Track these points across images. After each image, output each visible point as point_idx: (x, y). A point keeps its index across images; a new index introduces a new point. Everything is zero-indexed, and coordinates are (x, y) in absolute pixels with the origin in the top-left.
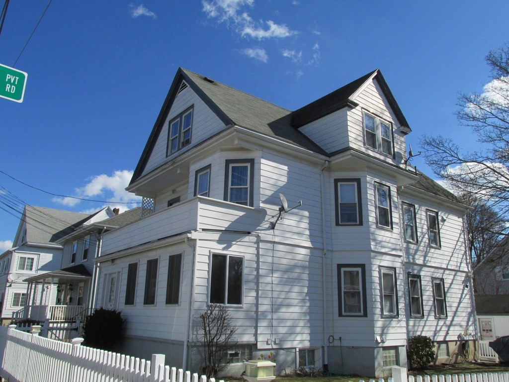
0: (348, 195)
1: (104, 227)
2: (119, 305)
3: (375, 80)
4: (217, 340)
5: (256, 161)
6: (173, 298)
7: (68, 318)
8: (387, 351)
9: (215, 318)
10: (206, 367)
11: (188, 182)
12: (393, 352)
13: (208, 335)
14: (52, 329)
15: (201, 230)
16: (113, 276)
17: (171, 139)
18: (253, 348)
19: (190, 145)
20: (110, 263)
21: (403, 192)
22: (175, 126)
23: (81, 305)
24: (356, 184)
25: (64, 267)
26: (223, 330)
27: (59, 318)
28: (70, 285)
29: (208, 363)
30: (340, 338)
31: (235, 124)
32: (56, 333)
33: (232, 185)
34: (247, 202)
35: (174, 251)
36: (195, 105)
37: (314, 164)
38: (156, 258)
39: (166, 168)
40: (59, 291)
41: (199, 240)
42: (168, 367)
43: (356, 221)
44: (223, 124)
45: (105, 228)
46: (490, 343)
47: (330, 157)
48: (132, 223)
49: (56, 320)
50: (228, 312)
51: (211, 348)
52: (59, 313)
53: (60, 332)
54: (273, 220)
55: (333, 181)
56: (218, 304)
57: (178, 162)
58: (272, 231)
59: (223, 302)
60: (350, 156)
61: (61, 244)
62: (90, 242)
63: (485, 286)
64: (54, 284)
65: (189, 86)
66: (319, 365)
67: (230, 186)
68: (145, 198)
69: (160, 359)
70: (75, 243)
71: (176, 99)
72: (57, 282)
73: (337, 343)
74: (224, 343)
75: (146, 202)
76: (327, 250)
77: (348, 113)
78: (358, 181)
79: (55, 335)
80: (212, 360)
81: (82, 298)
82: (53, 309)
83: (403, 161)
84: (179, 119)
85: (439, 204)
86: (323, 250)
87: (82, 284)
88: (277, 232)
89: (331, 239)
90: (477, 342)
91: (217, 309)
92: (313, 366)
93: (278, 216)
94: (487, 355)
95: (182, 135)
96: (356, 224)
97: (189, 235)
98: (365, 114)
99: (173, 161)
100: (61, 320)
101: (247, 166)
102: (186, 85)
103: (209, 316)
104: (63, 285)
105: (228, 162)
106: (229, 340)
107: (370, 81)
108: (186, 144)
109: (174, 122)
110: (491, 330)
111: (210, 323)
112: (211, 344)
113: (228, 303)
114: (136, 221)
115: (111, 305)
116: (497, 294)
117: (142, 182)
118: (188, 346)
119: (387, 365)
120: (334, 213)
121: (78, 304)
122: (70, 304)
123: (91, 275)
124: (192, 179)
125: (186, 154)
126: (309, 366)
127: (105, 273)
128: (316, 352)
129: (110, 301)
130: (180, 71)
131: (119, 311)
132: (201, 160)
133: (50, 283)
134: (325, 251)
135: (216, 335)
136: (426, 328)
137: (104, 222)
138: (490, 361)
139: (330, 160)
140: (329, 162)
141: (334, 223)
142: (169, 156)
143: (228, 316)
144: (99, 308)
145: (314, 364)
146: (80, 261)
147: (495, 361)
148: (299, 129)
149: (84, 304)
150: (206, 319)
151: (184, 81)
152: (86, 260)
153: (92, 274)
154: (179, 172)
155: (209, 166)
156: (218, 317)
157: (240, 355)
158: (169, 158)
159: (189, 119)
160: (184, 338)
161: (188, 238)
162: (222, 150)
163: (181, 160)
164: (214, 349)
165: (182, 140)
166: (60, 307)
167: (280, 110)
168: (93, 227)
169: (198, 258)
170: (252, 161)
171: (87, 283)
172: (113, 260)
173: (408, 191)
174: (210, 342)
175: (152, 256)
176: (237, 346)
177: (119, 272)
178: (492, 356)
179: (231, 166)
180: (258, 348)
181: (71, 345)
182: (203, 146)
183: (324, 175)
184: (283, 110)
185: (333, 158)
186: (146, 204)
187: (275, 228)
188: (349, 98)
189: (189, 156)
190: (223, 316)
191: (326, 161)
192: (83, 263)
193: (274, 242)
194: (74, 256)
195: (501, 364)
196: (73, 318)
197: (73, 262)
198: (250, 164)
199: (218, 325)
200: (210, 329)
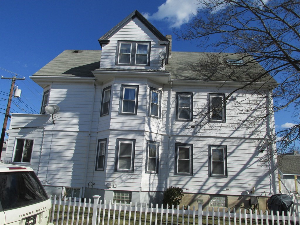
5: (50, 90)
8: (121, 194)
15: (12, 129)
21: (179, 85)
24: (110, 89)
41: (10, 133)
55: (102, 91)
56: (18, 162)
58: (53, 125)
67: (43, 105)
77: (103, 48)
83: (159, 65)
89: (98, 125)
96: (107, 114)
113: (23, 162)
120: (100, 109)
128: (80, 191)
141: (100, 115)
179: (45, 95)
183: (97, 89)
187: (55, 123)
193: (54, 131)
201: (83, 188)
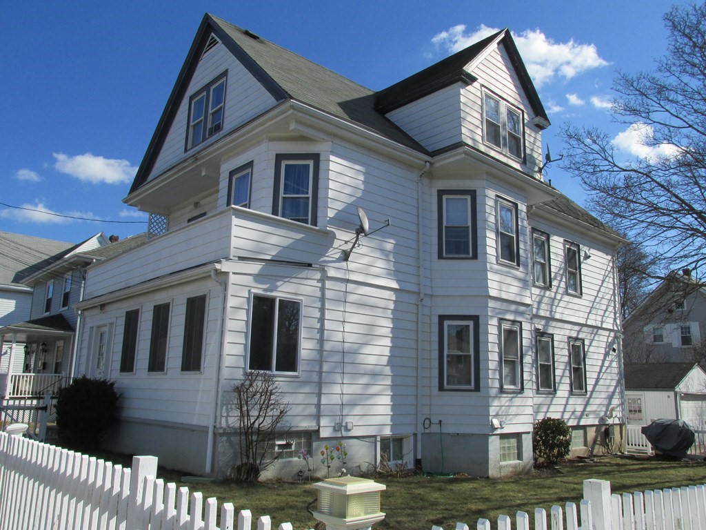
0: (457, 214)
1: (92, 259)
2: (112, 372)
3: (501, 46)
4: (259, 425)
5: (322, 158)
6: (192, 361)
7: (36, 392)
8: (506, 441)
9: (256, 392)
10: (242, 464)
11: (218, 191)
12: (513, 441)
13: (246, 418)
14: (8, 408)
15: (237, 259)
16: (104, 329)
17: (192, 124)
18: (314, 437)
19: (222, 132)
20: (97, 311)
21: (535, 215)
22: (199, 103)
23: (59, 373)
24: (469, 198)
25: (34, 317)
26: (268, 410)
27: (25, 391)
28: (43, 344)
29: (245, 460)
30: (440, 421)
31: (292, 98)
32: (13, 414)
33: (284, 193)
34: (308, 219)
35: (195, 290)
36: (229, 70)
37: (409, 166)
38: (168, 302)
39: (184, 168)
40: (27, 353)
41: (234, 273)
42: (161, 482)
43: (468, 253)
44: (273, 99)
45: (94, 260)
46: (643, 428)
47: (432, 156)
48: (131, 249)
49: (21, 394)
50: (277, 383)
51: (250, 437)
52: (26, 385)
53: (18, 413)
54: (348, 247)
55: (435, 193)
56: (262, 372)
57: (203, 157)
58: (345, 263)
59: (269, 368)
60: (463, 156)
61: (28, 285)
62: (72, 280)
63: (631, 351)
64: (17, 342)
65: (220, 42)
66: (409, 461)
67: (282, 194)
68: (153, 216)
69: (148, 464)
70: (51, 283)
71: (200, 63)
72: (24, 340)
73: (435, 429)
74: (270, 430)
75: (155, 221)
76: (425, 294)
77: (462, 91)
78: (473, 194)
79: (12, 417)
80: (251, 455)
81: (61, 363)
82: (16, 379)
83: (536, 169)
84: (205, 93)
85: (582, 233)
86: (419, 294)
87: (60, 343)
88: (351, 266)
89: (431, 279)
90: (624, 427)
91: (260, 378)
92: (400, 462)
93: (354, 241)
94: (632, 445)
95: (210, 118)
96: (468, 256)
97: (218, 266)
98: (486, 95)
99: (195, 157)
100: (28, 394)
101: (309, 165)
102: (216, 40)
103: (247, 389)
104: (31, 345)
105: (279, 158)
106: (278, 425)
107: (494, 46)
108: (215, 131)
109: (199, 97)
110: (640, 411)
111: (249, 399)
112: (250, 430)
113: (276, 370)
114: (138, 246)
115: (100, 373)
116: (647, 362)
117: (147, 189)
118: (214, 433)
119: (505, 460)
120: (435, 240)
121: (56, 372)
122: (43, 373)
123: (74, 330)
124: (223, 184)
125: (216, 146)
126: (395, 462)
127: (90, 325)
128: (405, 442)
129: (98, 368)
130: (207, 18)
131: (112, 381)
132: (237, 154)
133: (11, 342)
134: (422, 295)
135: (258, 417)
136: (552, 408)
137: (93, 252)
138: (639, 453)
139: (433, 161)
140: (431, 164)
141: (435, 255)
142: (190, 150)
143: (277, 390)
144: (80, 376)
145: (401, 458)
146: (58, 309)
147: (646, 453)
148: (387, 115)
149: (63, 372)
150: (242, 393)
151: (213, 34)
152: (66, 308)
153: (76, 329)
154: (203, 174)
155: (250, 164)
156: (261, 391)
157: (293, 447)
158: (189, 152)
159: (220, 94)
160: (208, 422)
161: (216, 270)
162: (271, 139)
163: (207, 155)
164: (255, 438)
165: (209, 125)
166: (27, 376)
167: (359, 87)
168: (76, 259)
169: (231, 302)
170: (316, 157)
171: (68, 341)
172: (103, 306)
173: (541, 212)
174: (248, 428)
175: (160, 298)
176: (289, 434)
177: (111, 324)
178: (643, 446)
179: (284, 163)
180: (321, 436)
181: (7, 435)
182: (241, 132)
183: (422, 184)
184: (362, 89)
185: (437, 158)
186: (155, 224)
187: (349, 259)
188: (464, 68)
189: (220, 148)
190: (269, 389)
191: (426, 162)
192: (63, 313)
193: (348, 281)
194: (49, 302)
195: (657, 457)
196: (40, 392)
197: (46, 311)
198: (312, 161)
199: (262, 402)
200: (249, 408)
201: (415, 435)
